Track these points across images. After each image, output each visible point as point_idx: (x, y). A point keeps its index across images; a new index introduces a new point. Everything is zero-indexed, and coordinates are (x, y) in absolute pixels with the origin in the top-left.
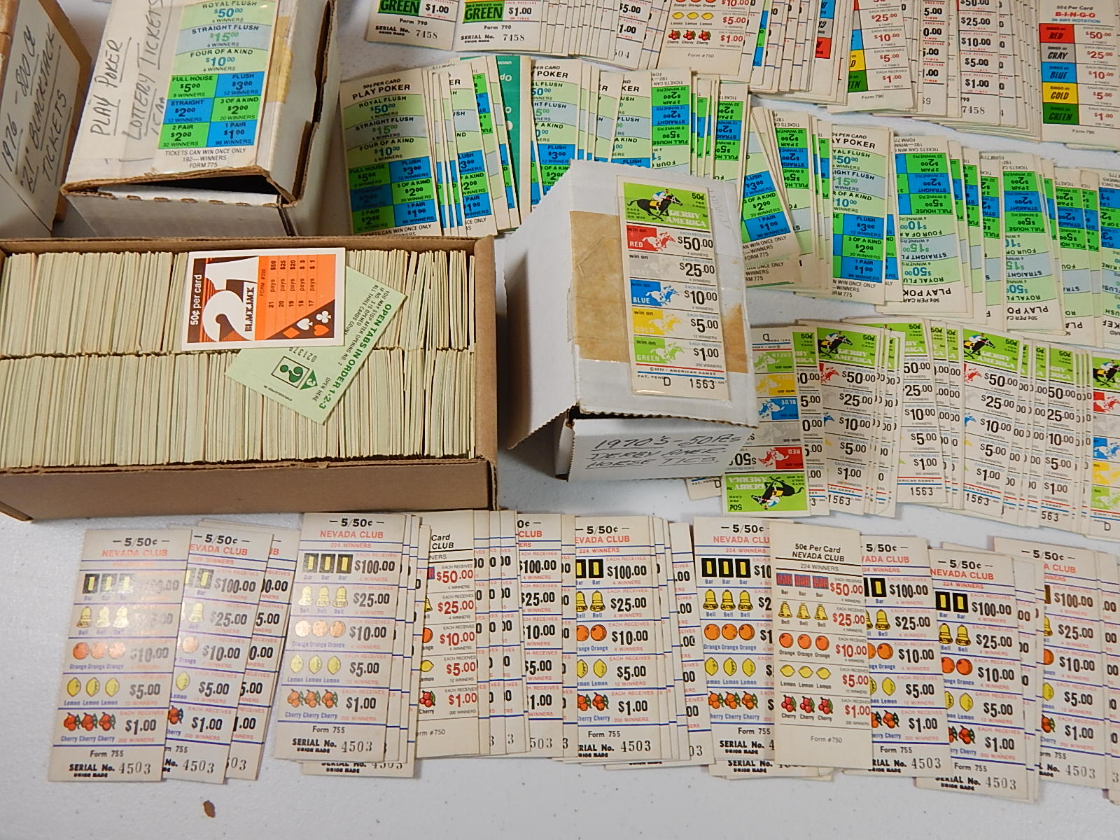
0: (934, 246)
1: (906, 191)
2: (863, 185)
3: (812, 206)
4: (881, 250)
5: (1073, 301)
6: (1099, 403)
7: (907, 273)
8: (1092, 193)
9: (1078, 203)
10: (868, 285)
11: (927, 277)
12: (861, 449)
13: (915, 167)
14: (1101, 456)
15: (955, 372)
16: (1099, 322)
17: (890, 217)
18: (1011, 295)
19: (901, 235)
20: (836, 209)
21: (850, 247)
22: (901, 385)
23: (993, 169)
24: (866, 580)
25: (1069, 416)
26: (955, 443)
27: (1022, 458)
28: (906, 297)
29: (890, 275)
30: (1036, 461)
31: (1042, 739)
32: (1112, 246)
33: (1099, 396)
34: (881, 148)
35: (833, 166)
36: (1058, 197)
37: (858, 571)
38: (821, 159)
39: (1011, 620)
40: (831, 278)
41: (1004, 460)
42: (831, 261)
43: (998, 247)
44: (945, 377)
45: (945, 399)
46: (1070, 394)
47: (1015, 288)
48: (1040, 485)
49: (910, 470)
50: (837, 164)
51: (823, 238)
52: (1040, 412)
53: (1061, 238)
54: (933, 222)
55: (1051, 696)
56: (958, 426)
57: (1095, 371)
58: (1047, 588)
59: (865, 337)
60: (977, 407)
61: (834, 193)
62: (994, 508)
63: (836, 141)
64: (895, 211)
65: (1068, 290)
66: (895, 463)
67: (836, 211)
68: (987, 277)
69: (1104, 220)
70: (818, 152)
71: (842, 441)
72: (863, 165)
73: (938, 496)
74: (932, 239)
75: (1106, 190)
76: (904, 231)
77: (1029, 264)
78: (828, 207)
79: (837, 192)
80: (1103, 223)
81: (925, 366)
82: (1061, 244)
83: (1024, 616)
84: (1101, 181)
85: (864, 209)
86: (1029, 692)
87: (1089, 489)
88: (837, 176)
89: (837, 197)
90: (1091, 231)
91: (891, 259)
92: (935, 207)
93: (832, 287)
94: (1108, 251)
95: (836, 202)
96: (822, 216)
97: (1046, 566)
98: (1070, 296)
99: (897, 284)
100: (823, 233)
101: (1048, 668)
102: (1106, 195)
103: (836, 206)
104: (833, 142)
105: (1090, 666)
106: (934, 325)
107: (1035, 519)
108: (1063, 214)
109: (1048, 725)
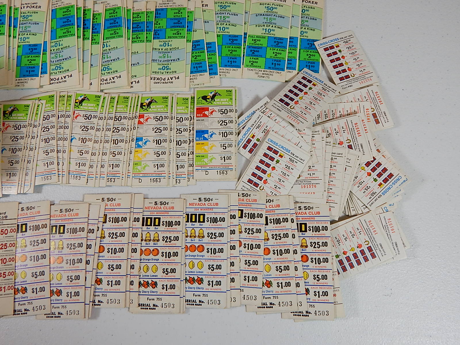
0: (65, 53)
1: (55, 28)
2: (33, 29)
3: (5, 44)
4: (39, 61)
5: (135, 70)
6: (142, 120)
7: (53, 70)
8: (151, 13)
9: (144, 19)
10: (32, 79)
11: (62, 70)
12: (17, 162)
13: (60, 15)
14: (139, 146)
15: (69, 116)
16: (148, 78)
17: (45, 43)
18: (103, 72)
19: (51, 50)
20: (20, 43)
21: (25, 61)
22: (40, 128)
23: (100, 9)
24: (18, 225)
25: (123, 129)
26: (64, 152)
27: (97, 154)
28: (52, 82)
29: (43, 72)
30: (104, 154)
31: (96, 289)
32: (159, 38)
33: (142, 116)
34: (44, 8)
35: (20, 21)
36: (133, 18)
37: (15, 221)
38: (14, 19)
39: (84, 234)
40: (14, 78)
41: (88, 156)
42: (15, 70)
43: (97, 49)
44: (62, 120)
45: (61, 131)
46: (125, 118)
47: (105, 68)
48: (106, 166)
49: (41, 168)
50: (21, 19)
51: (11, 59)
52: (109, 130)
53: (132, 38)
54: (66, 41)
55: (102, 268)
56: (67, 143)
57: (142, 104)
58: (106, 216)
59: (25, 106)
60: (78, 131)
61: (19, 35)
62: (84, 180)
63: (23, 8)
64: (48, 38)
65: (134, 65)
66: (34, 167)
67: (19, 44)
68: (92, 65)
69: (156, 26)
70: (12, 15)
71: (9, 160)
72: (35, 18)
73: (55, 178)
74: (65, 51)
75: (159, 10)
76: (52, 49)
77: (113, 55)
78: (15, 43)
79: (21, 34)
80: (156, 27)
81: (53, 116)
82: (132, 42)
83: (92, 231)
84: (158, 5)
85: (33, 40)
86: (89, 267)
87: (132, 164)
88: (21, 26)
89: (20, 37)
90: (148, 33)
91: (44, 64)
92: (68, 34)
93: (14, 82)
94: (156, 41)
95: (20, 39)
96: (11, 48)
97: (106, 205)
98: (134, 68)
99: (46, 77)
100: (11, 56)
101: (101, 254)
102: (159, 12)
103: (20, 41)
104: (21, 8)
105: (122, 250)
106: (62, 94)
107: (103, 182)
108: (135, 26)
109: (99, 281)
